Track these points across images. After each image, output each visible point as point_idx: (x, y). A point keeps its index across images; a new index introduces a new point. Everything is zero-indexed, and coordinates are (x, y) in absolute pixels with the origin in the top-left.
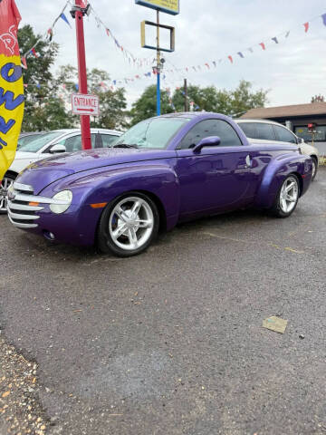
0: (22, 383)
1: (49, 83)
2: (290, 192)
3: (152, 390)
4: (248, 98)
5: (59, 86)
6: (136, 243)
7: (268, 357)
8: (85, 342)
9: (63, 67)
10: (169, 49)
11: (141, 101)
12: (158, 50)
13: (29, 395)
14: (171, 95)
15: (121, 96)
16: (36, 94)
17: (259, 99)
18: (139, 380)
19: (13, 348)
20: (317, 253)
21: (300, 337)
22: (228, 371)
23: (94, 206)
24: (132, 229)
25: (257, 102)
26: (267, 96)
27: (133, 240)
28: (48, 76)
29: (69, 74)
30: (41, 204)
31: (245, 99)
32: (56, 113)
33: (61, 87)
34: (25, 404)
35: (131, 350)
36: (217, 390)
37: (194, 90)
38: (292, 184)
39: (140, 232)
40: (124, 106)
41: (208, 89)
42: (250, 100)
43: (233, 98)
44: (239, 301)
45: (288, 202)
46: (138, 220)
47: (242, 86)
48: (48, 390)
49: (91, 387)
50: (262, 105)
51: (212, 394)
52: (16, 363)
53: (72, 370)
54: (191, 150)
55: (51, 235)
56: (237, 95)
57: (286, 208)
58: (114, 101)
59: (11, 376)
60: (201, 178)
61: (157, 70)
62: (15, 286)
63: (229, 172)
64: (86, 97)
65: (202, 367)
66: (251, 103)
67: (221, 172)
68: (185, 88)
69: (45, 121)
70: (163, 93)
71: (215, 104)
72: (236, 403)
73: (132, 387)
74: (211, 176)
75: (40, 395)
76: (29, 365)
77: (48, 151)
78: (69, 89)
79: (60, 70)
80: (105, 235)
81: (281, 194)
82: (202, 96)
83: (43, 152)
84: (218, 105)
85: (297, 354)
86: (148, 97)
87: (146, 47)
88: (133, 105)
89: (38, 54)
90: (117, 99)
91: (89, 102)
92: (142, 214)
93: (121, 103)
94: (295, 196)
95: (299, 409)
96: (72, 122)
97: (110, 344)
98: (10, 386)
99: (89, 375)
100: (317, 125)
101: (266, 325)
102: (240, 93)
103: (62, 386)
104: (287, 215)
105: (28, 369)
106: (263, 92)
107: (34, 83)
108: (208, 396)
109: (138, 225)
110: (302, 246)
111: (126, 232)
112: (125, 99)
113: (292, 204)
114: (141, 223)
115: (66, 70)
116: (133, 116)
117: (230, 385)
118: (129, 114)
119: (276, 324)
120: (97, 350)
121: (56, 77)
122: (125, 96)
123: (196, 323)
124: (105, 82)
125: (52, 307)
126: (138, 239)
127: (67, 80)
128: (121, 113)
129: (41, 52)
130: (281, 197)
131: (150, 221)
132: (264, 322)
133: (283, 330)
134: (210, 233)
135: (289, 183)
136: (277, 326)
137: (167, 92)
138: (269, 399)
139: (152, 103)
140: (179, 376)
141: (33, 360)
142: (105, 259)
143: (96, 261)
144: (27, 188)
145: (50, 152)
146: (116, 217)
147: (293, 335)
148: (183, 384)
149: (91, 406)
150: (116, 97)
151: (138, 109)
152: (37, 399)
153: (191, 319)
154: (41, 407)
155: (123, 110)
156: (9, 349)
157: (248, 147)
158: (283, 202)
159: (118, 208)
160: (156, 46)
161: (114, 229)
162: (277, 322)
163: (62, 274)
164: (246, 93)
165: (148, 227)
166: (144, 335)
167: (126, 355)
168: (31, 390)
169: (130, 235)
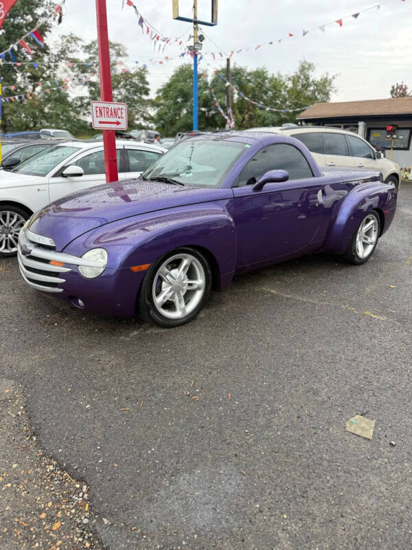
0: (73, 511)
1: (46, 59)
2: (368, 233)
3: (227, 521)
4: (309, 85)
5: (59, 63)
6: (183, 310)
7: (356, 473)
8: (140, 455)
9: (64, 37)
10: (210, 21)
11: (169, 86)
12: (196, 22)
13: (84, 527)
14: (210, 79)
15: (142, 79)
16: (29, 74)
17: (323, 87)
18: (210, 507)
19: (55, 463)
20: (402, 320)
21: (391, 444)
22: (312, 493)
23: (135, 269)
24: (179, 293)
25: (320, 91)
26: (334, 83)
27: (180, 305)
28: (45, 50)
29: (73, 46)
30: (66, 265)
31: (306, 86)
32: (56, 100)
33: (63, 65)
34: (81, 539)
35: (196, 466)
36: (301, 519)
37: (238, 72)
38: (372, 222)
39: (188, 295)
40: (147, 93)
41: (257, 72)
42: (312, 88)
43: (290, 85)
44: (316, 393)
45: (365, 245)
46: (187, 281)
47: (303, 69)
48: (106, 521)
49: (155, 517)
50: (327, 94)
51: (296, 523)
52: (62, 484)
53: (130, 493)
54: (251, 187)
55: (80, 301)
56: (295, 80)
57: (363, 252)
58: (134, 85)
59: (59, 501)
60: (258, 214)
61: (194, 51)
62: (40, 371)
63: (290, 204)
64: (111, 106)
65: (282, 489)
66: (314, 92)
67: (281, 205)
68: (227, 70)
69: (42, 111)
70: (200, 76)
71: (266, 93)
72: (325, 537)
73: (203, 517)
74: (270, 211)
75: (98, 529)
76: (78, 486)
77: (60, 174)
78: (72, 69)
79: (60, 41)
80: (148, 303)
81: (358, 235)
82: (249, 81)
83: (55, 176)
84: (270, 93)
85: (389, 468)
86: (179, 81)
87: (179, 19)
88: (159, 91)
89: (29, 18)
90: (137, 82)
91: (115, 113)
92: (191, 274)
93: (143, 88)
94: (373, 238)
95: (395, 542)
96: (78, 113)
97: (170, 457)
98: (59, 514)
99: (150, 500)
100: (399, 128)
101: (350, 428)
102: (299, 77)
103: (121, 515)
104: (363, 262)
105: (77, 492)
106: (330, 77)
107: (25, 58)
108: (293, 527)
109: (186, 288)
110: (383, 310)
111: (173, 297)
112: (147, 83)
113: (370, 248)
114: (190, 285)
115: (68, 41)
116: (158, 106)
117: (316, 512)
118: (153, 104)
119: (362, 426)
120: (155, 466)
121: (54, 51)
122: (147, 79)
123: (268, 426)
124: (120, 59)
125: (92, 403)
126: (186, 304)
127: (70, 55)
128: (143, 102)
129: (33, 15)
130: (358, 239)
131: (200, 281)
132: (348, 424)
133: (369, 435)
134: (270, 289)
135: (368, 221)
136: (363, 429)
137: (204, 75)
138: (361, 529)
139: (185, 90)
140: (256, 501)
141: (81, 480)
142: (145, 330)
143: (136, 333)
144: (47, 241)
145: (63, 176)
146: (161, 279)
147: (382, 442)
148: (261, 512)
149: (160, 543)
150: (136, 80)
151: (166, 96)
152: (95, 533)
153: (262, 421)
154: (101, 543)
155: (145, 97)
156: (50, 464)
157: (320, 178)
158: (359, 245)
159: (163, 269)
160: (192, 17)
161: (158, 294)
162: (363, 425)
163: (97, 353)
164: (307, 78)
165: (199, 288)
166: (209, 444)
167: (191, 472)
168: (86, 521)
169: (176, 299)
